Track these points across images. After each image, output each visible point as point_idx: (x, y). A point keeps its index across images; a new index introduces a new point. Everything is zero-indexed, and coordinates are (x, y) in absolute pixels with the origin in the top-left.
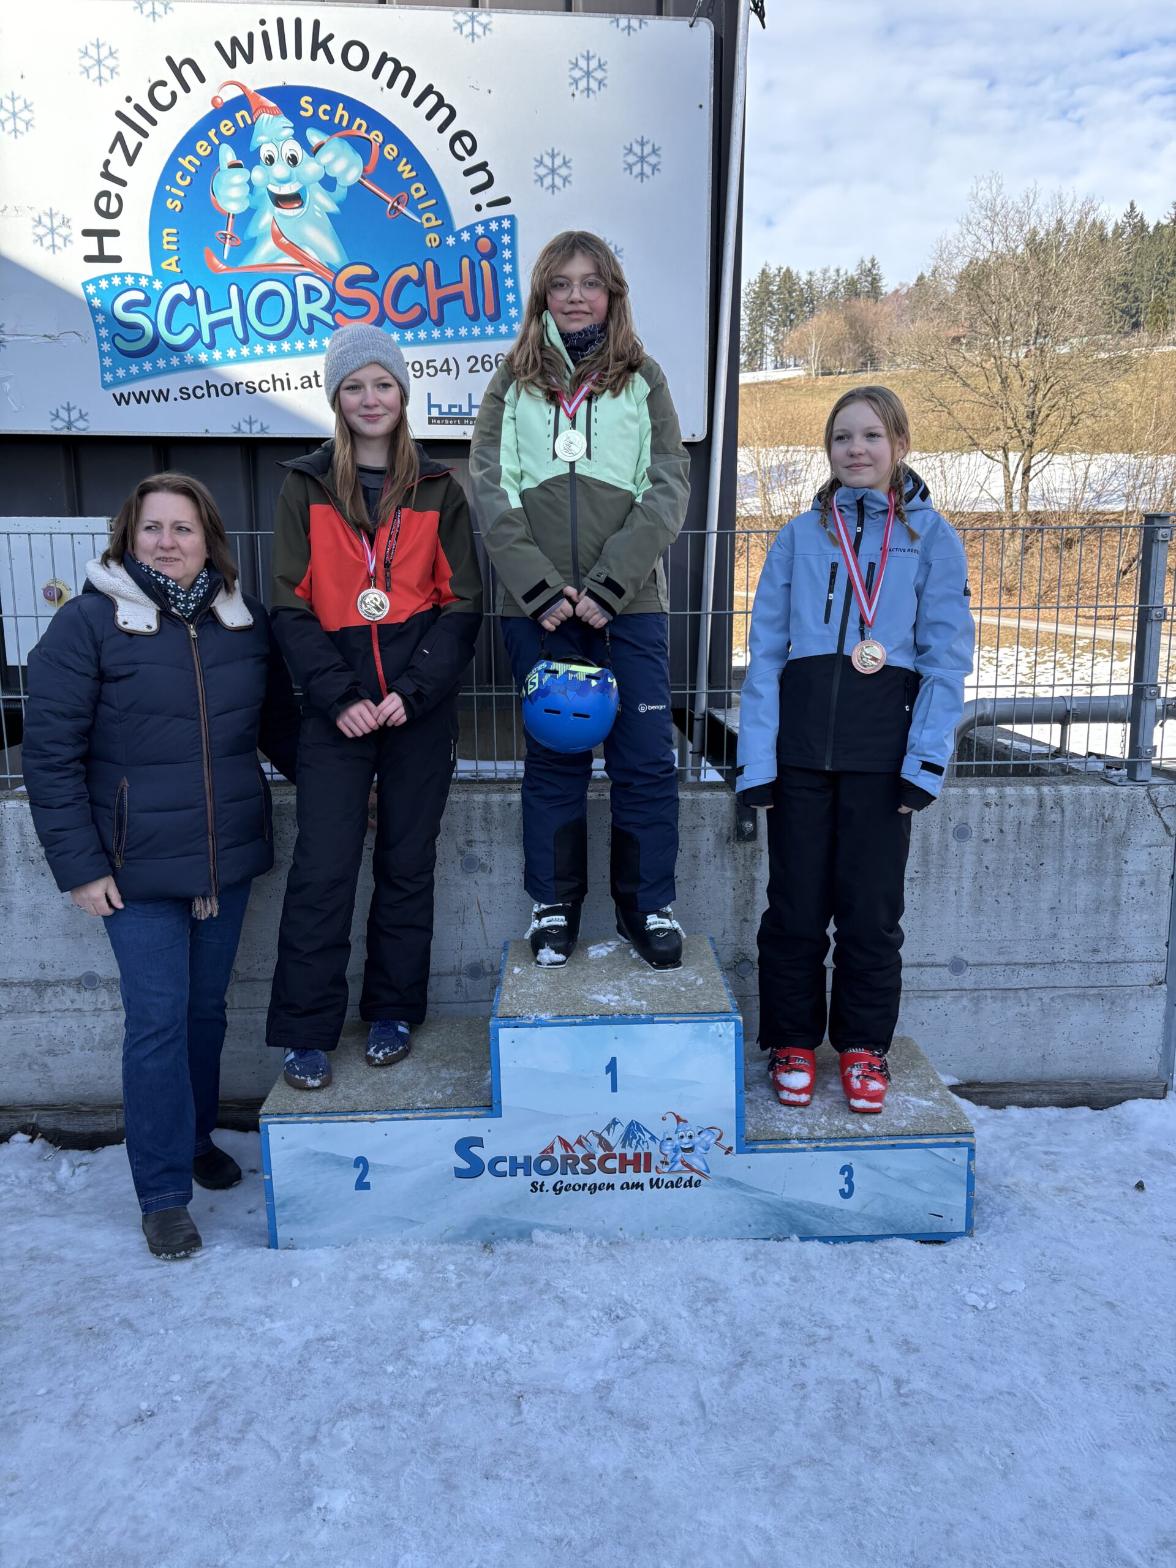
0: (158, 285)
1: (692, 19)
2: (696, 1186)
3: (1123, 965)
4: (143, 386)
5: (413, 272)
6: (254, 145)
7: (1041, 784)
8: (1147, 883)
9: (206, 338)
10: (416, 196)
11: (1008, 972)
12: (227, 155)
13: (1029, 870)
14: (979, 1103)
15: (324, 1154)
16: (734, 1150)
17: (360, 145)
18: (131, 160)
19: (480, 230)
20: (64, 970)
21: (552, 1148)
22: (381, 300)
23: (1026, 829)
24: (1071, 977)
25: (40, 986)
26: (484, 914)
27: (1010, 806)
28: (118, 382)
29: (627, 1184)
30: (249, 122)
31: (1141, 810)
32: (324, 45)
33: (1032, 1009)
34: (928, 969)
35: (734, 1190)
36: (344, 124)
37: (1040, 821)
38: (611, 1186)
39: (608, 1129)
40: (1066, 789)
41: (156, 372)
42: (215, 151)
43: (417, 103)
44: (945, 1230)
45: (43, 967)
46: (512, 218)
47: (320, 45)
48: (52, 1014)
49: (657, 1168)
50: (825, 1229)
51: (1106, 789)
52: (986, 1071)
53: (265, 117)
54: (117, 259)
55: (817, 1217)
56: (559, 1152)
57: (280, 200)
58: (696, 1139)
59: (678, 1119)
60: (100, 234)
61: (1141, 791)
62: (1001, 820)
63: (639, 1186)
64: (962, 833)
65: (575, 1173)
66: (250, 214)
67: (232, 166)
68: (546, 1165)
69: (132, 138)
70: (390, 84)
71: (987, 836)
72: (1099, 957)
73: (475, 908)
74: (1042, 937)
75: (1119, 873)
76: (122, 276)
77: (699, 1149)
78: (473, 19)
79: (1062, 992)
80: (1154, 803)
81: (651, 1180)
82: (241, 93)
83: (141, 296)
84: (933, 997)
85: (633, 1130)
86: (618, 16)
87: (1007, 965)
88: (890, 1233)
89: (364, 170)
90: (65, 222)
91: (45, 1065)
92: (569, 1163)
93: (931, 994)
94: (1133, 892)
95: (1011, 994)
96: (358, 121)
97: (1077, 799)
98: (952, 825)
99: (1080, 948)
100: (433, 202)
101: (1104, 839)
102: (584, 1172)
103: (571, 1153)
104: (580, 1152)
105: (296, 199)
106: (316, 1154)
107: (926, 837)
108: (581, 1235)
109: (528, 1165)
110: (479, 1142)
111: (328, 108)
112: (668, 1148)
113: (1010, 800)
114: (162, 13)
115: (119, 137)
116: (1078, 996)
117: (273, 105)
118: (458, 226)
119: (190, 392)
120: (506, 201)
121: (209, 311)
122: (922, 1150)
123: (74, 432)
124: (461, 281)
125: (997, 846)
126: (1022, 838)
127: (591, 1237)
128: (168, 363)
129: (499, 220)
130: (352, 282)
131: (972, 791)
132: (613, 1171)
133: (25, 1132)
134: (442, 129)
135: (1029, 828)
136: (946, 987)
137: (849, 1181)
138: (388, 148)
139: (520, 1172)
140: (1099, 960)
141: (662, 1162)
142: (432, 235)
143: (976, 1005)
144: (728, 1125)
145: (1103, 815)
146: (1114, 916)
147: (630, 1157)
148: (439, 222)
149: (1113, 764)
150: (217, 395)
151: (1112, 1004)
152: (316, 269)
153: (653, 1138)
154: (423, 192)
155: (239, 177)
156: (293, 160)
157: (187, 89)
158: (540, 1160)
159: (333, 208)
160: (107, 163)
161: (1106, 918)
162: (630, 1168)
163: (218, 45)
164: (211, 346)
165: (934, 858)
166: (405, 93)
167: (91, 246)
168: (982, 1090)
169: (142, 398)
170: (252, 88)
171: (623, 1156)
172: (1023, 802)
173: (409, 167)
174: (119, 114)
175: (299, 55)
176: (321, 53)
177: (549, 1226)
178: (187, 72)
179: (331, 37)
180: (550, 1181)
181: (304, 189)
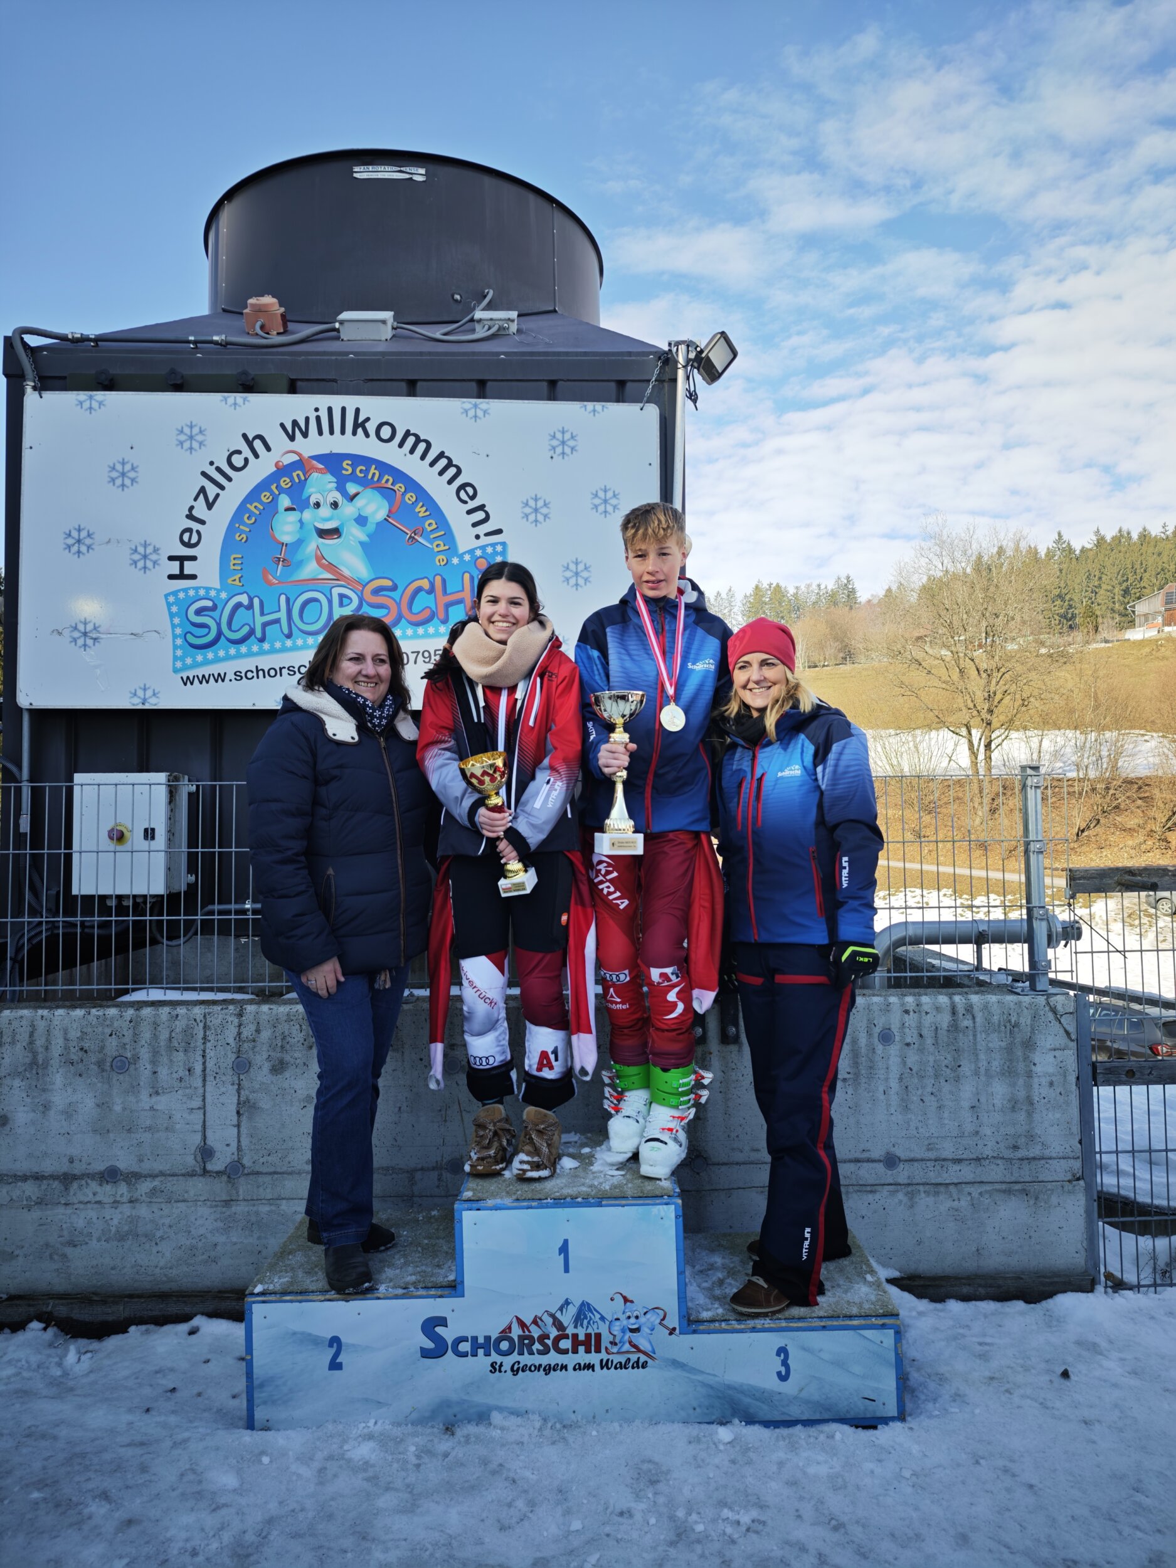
0: (224, 595)
1: (642, 405)
2: (643, 1367)
3: (1043, 1162)
4: (206, 671)
5: (425, 584)
6: (305, 496)
7: (954, 994)
8: (1055, 1084)
9: (259, 634)
10: (429, 529)
11: (938, 1167)
12: (285, 501)
13: (948, 1071)
14: (920, 1296)
15: (303, 1333)
16: (677, 1331)
17: (387, 493)
18: (210, 506)
19: (478, 553)
20: (89, 1164)
21: (510, 1328)
22: (399, 605)
23: (942, 1033)
24: (996, 1172)
25: (67, 1179)
26: (464, 1113)
27: (927, 1013)
28: (186, 668)
29: (580, 1364)
30: (303, 478)
31: (1043, 1017)
32: (363, 425)
33: (963, 1203)
34: (865, 1164)
35: (679, 1372)
36: (376, 479)
37: (954, 1027)
38: (564, 1367)
39: (561, 1309)
40: (975, 999)
41: (217, 660)
42: (275, 500)
43: (432, 464)
44: (879, 1414)
45: (71, 1161)
46: (504, 544)
47: (360, 425)
48: (76, 1206)
49: (606, 1348)
50: (765, 1412)
51: (1010, 998)
52: (927, 1264)
53: (315, 475)
54: (193, 577)
55: (757, 1400)
56: (516, 1331)
57: (323, 533)
58: (642, 1319)
59: (626, 1300)
60: (182, 559)
61: (1041, 1000)
62: (919, 1027)
63: (590, 1367)
64: (886, 1037)
65: (531, 1353)
66: (299, 542)
67: (287, 509)
68: (504, 1346)
69: (212, 490)
70: (412, 451)
71: (908, 1040)
72: (1020, 1154)
73: (456, 1107)
74: (966, 1134)
75: (1029, 1075)
76: (197, 589)
77: (645, 1330)
78: (476, 406)
79: (988, 1187)
80: (1054, 1010)
81: (602, 1361)
82: (298, 458)
83: (209, 604)
84: (871, 1192)
85: (584, 1311)
86: (585, 403)
87: (936, 1160)
88: (826, 1416)
89: (390, 511)
90: (156, 550)
91: (64, 1256)
92: (525, 1343)
93: (869, 1188)
94: (1045, 1091)
95: (942, 1189)
96: (386, 477)
97: (986, 1007)
98: (877, 1030)
99: (1002, 1145)
100: (443, 533)
101: (1012, 1043)
102: (540, 1353)
103: (527, 1333)
104: (536, 1332)
105: (335, 532)
106: (294, 1334)
107: (855, 1041)
108: (536, 1417)
109: (487, 1345)
110: (442, 1322)
111: (364, 468)
112: (616, 1329)
113: (926, 1008)
114: (241, 404)
115: (203, 490)
116: (1004, 1191)
117: (321, 466)
118: (461, 551)
119: (243, 675)
120: (499, 532)
121: (262, 614)
122: (851, 1332)
123: (147, 707)
124: (463, 590)
125: (918, 1049)
126: (940, 1042)
127: (545, 1420)
128: (227, 652)
129: (493, 545)
130: (377, 591)
131: (893, 999)
132: (566, 1352)
133: (40, 1320)
134: (450, 482)
135: (945, 1033)
136: (882, 1182)
137: (785, 1363)
138: (408, 496)
139: (481, 1352)
140: (1020, 1156)
141: (611, 1343)
142: (441, 557)
143: (911, 1199)
144: (672, 1306)
145: (1010, 1021)
146: (1030, 1114)
147: (582, 1337)
148: (447, 547)
149: (1017, 977)
150: (264, 677)
151: (1037, 1198)
152: (350, 582)
153: (603, 1318)
154: (434, 526)
155: (293, 517)
156: (335, 505)
157: (256, 456)
158: (499, 1340)
159: (364, 538)
160: (192, 508)
161: (1021, 1116)
162: (581, 1349)
163: (282, 426)
164: (262, 640)
165: (863, 1060)
166: (423, 457)
167: (174, 568)
168: (922, 1283)
169: (204, 679)
170: (306, 454)
171: (575, 1336)
172: (938, 1009)
173: (424, 509)
174: (204, 474)
175: (343, 432)
176: (360, 430)
177: (507, 1408)
178: (258, 444)
179: (368, 419)
180: (508, 1361)
181: (342, 524)
